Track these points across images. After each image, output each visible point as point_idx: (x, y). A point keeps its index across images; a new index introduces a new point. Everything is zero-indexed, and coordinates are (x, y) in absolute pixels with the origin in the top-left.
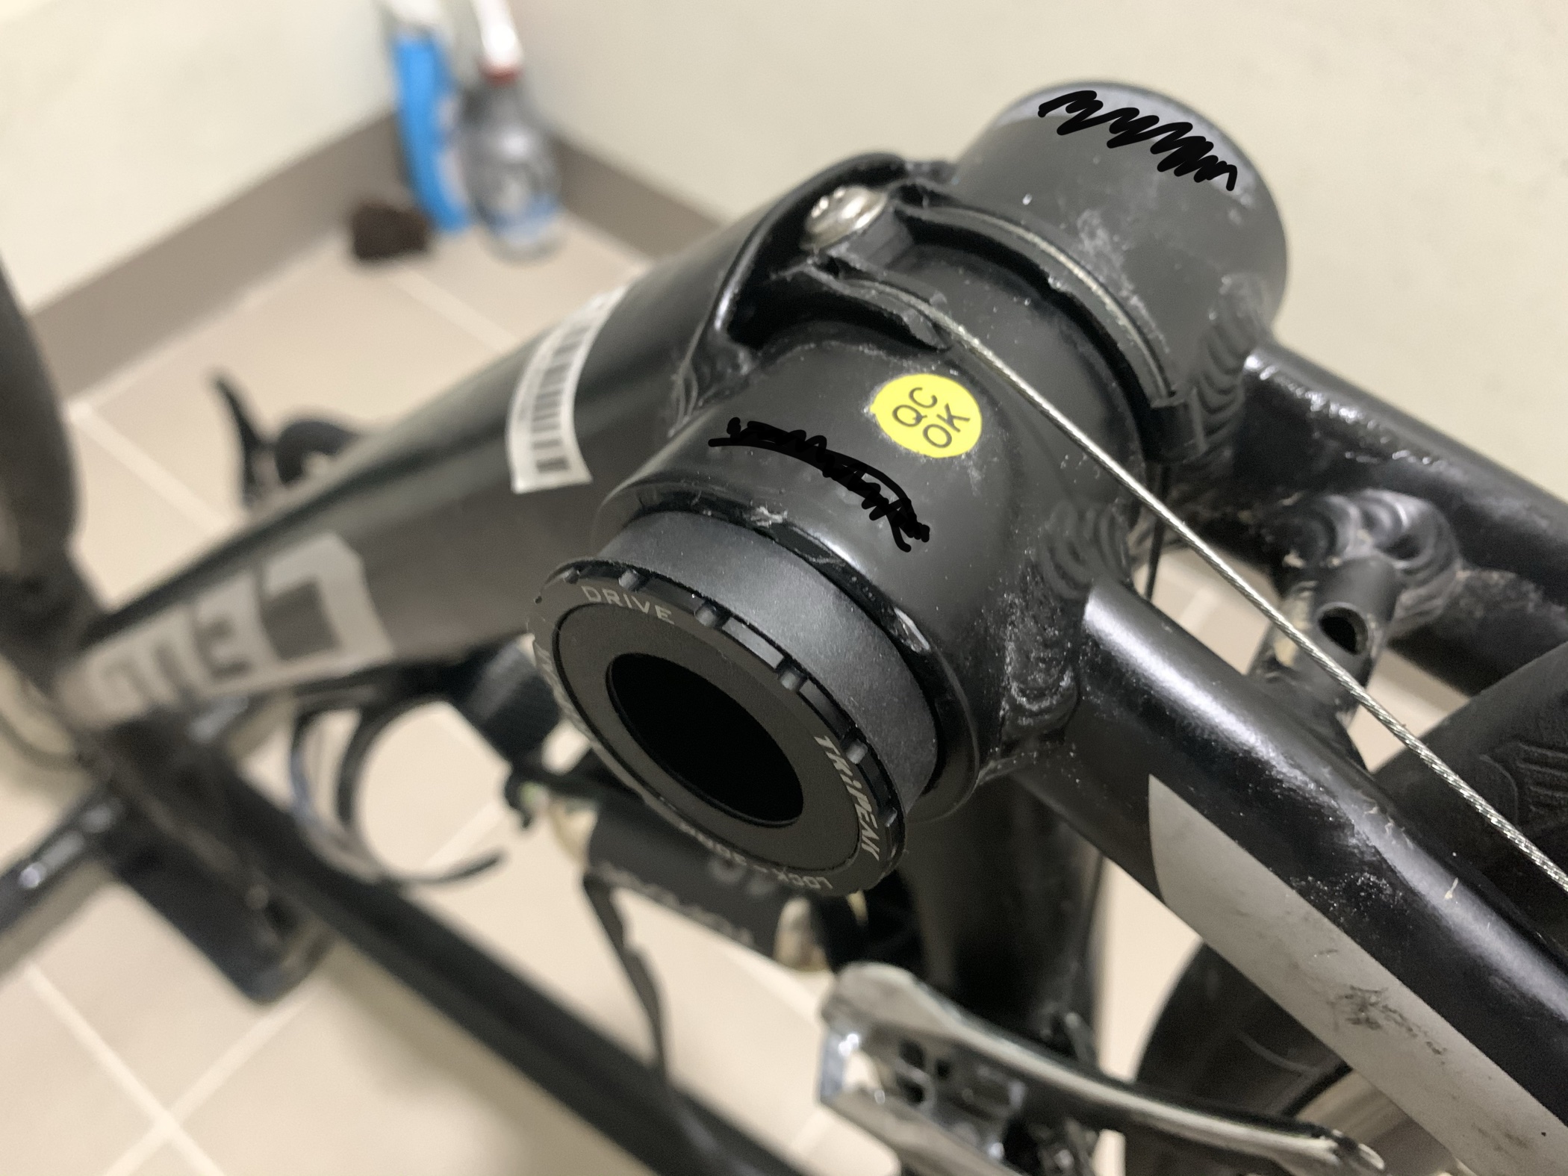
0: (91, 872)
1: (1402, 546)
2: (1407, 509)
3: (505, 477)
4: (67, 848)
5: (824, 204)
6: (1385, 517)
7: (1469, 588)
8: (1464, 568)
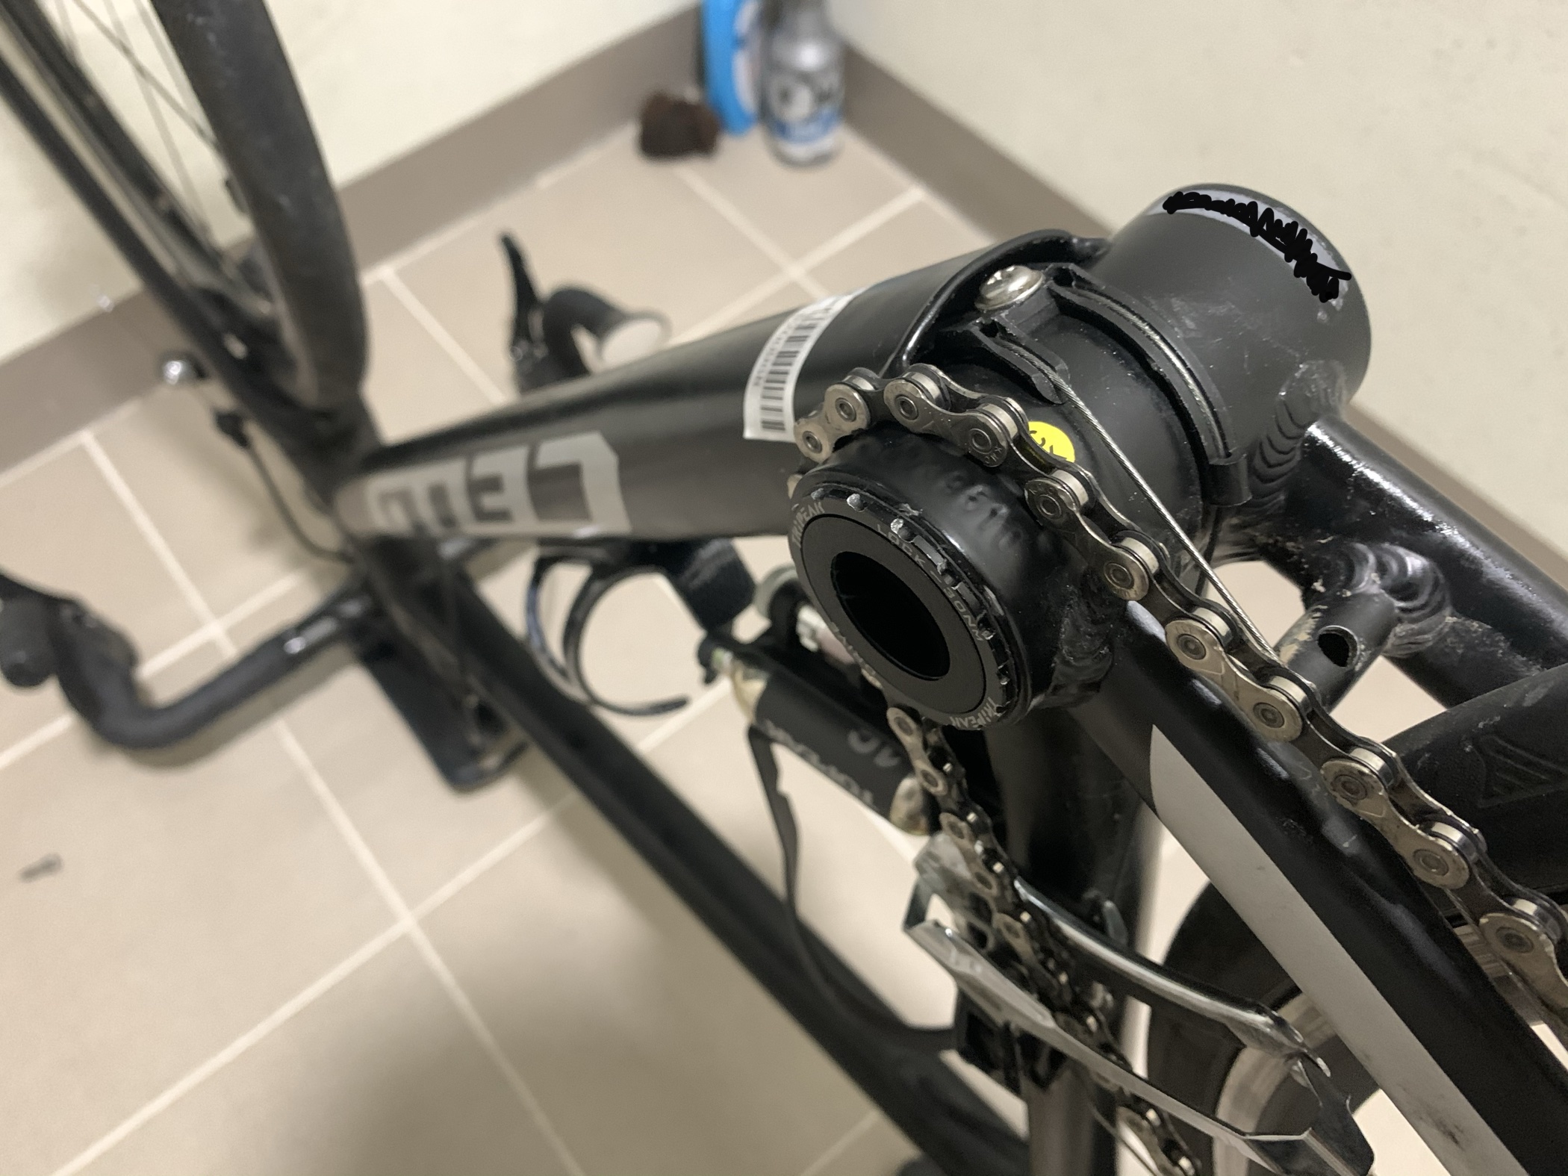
0: (339, 652)
1: (1404, 588)
2: (1415, 563)
3: (740, 426)
4: (325, 628)
5: (998, 275)
6: (1394, 566)
7: (1453, 628)
8: (1452, 615)
